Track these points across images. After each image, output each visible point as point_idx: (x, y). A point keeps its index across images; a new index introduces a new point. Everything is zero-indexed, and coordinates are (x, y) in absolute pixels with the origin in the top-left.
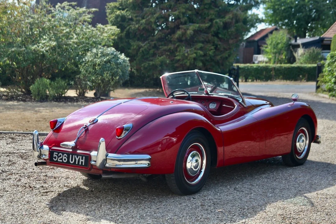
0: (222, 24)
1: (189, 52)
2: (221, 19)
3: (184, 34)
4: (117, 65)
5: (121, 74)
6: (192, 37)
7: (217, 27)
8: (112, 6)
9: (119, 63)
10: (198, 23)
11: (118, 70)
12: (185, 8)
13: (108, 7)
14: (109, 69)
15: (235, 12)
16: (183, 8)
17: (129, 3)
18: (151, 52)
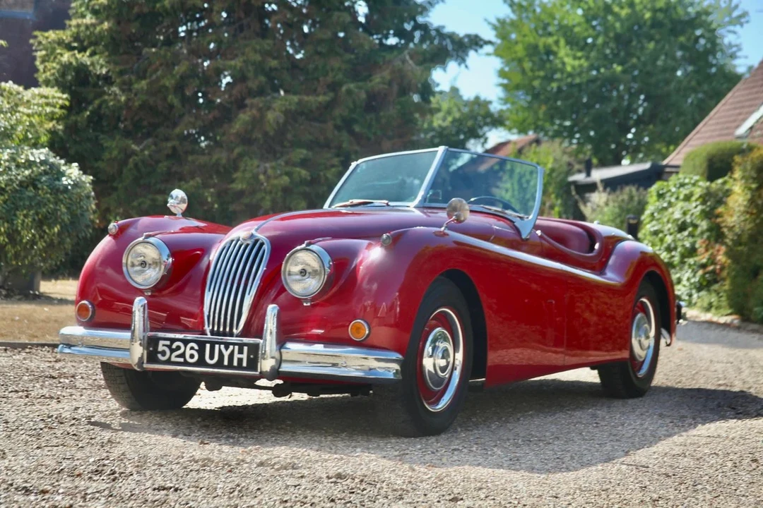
0: (363, 96)
1: (270, 172)
2: (360, 84)
3: (257, 122)
4: (56, 194)
5: (66, 218)
6: (282, 130)
7: (351, 106)
8: (49, 40)
9: (62, 188)
10: (295, 93)
11: (58, 208)
12: (260, 52)
13: (40, 43)
14: (31, 205)
15: (398, 63)
16: (256, 51)
17: (100, 32)
18: (163, 166)
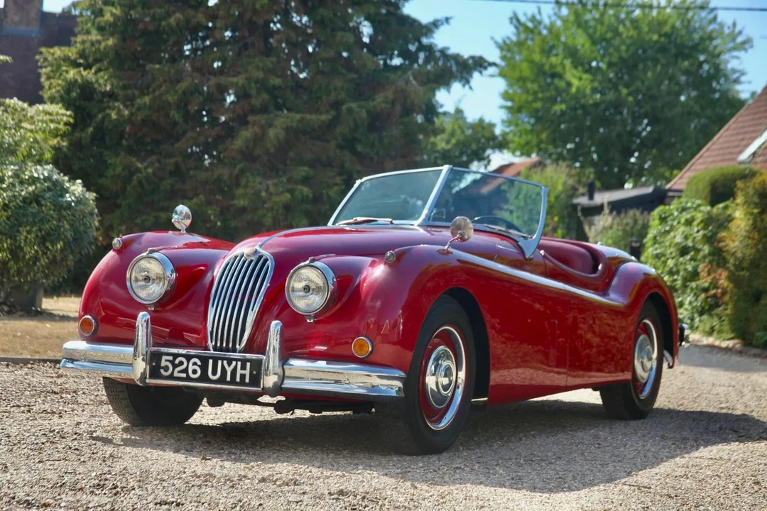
0: (364, 114)
1: (272, 189)
2: (363, 103)
3: (259, 139)
4: (59, 211)
5: (69, 235)
6: (284, 147)
7: (352, 124)
8: (56, 56)
9: (65, 205)
10: (298, 112)
11: (61, 224)
12: (263, 69)
13: (46, 59)
14: (34, 221)
15: (401, 83)
16: (258, 68)
17: (105, 48)
18: (167, 184)
